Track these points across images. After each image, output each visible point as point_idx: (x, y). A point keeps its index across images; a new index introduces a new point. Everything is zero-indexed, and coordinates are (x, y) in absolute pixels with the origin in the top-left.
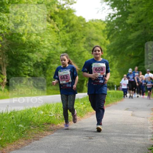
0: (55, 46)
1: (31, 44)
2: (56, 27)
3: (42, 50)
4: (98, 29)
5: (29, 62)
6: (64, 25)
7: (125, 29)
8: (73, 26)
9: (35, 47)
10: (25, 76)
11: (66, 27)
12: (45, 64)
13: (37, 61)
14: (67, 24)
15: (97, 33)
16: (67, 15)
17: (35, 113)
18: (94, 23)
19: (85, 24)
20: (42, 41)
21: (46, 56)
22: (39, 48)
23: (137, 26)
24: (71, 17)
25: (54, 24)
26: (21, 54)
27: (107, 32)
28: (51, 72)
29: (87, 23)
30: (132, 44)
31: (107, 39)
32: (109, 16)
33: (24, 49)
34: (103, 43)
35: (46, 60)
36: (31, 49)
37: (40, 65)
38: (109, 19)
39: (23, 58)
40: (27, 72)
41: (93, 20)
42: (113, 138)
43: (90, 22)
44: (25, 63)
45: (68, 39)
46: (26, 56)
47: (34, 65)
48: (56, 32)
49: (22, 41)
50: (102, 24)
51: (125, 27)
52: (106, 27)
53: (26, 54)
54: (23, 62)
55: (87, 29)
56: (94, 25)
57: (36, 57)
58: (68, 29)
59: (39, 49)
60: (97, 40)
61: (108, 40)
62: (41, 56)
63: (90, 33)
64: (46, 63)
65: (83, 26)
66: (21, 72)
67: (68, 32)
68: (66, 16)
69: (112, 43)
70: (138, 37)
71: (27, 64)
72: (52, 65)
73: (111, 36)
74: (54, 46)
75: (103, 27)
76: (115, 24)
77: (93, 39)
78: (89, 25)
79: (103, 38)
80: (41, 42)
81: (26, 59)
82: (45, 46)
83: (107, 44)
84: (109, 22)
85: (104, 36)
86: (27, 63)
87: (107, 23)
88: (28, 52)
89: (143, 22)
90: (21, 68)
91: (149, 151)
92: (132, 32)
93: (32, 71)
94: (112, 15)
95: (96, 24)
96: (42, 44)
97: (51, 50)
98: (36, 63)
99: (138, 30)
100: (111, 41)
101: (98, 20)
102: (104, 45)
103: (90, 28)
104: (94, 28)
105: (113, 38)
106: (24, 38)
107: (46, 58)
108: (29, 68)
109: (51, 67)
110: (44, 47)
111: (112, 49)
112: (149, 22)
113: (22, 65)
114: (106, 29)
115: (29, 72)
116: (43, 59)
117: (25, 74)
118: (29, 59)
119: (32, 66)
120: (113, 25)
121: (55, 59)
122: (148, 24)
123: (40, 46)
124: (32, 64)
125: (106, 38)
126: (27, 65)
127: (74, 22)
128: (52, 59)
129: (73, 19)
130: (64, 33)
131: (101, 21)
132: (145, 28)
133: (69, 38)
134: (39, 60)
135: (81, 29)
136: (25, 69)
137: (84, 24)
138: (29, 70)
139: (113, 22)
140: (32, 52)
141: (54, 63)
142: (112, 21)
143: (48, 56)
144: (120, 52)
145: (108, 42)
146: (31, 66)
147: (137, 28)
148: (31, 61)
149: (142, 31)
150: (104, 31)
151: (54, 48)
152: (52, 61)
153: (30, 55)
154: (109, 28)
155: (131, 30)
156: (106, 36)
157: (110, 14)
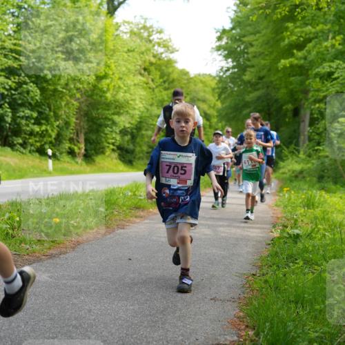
0: (149, 107)
1: (117, 104)
2: (151, 82)
3: (131, 112)
4: (206, 86)
5: (114, 128)
6: (161, 80)
7: (242, 87)
8: (173, 81)
9: (123, 107)
10: (107, 145)
11: (164, 82)
12: (134, 131)
13: (124, 126)
14: (165, 78)
15: (205, 91)
16: (166, 66)
17: (119, 194)
18: (201, 79)
19: (190, 80)
20: (132, 100)
21: (136, 121)
22: (127, 109)
23: (257, 84)
24: (170, 70)
25: (147, 78)
26: (104, 117)
27: (217, 90)
28: (142, 141)
29: (191, 78)
30: (250, 107)
31: (217, 100)
32: (221, 69)
33: (108, 110)
34: (212, 105)
35: (136, 126)
36: (118, 110)
37: (128, 131)
38: (221, 74)
39: (106, 122)
40: (111, 141)
41: (199, 75)
42: (221, 229)
43: (195, 77)
44: (108, 128)
45: (166, 99)
46: (110, 120)
47: (121, 132)
48: (150, 88)
49: (106, 99)
50: (212, 80)
51: (241, 85)
52: (217, 84)
53: (110, 117)
54: (106, 127)
55: (192, 86)
56: (201, 81)
57: (124, 121)
58: (166, 85)
59: (127, 111)
60: (204, 101)
61: (219, 101)
62: (130, 120)
63: (195, 91)
64: (136, 129)
65: (185, 82)
66: (103, 140)
67: (166, 89)
68: (164, 68)
69: (224, 106)
70: (259, 98)
71: (111, 130)
72: (144, 132)
73: (223, 96)
74: (147, 107)
75: (213, 84)
76: (229, 80)
77: (199, 100)
78: (195, 81)
79: (212, 99)
80: (131, 102)
81: (109, 123)
82: (136, 107)
83: (217, 107)
84: (221, 77)
85: (213, 96)
86: (111, 128)
87: (217, 78)
88: (114, 114)
89: (264, 80)
90: (102, 135)
91: (268, 247)
92: (250, 92)
93: (118, 139)
94: (225, 69)
95: (204, 80)
96: (131, 104)
97: (143, 112)
98: (123, 129)
99: (258, 90)
100: (222, 103)
101: (206, 75)
102: (213, 107)
103: (196, 85)
104: (201, 85)
105: (225, 98)
106: (108, 95)
107: (136, 123)
108: (114, 136)
109: (143, 135)
110: (135, 109)
111: (224, 113)
112: (273, 79)
113: (104, 130)
114: (216, 86)
115: (113, 141)
116: (132, 124)
117: (109, 143)
118: (114, 123)
119: (118, 132)
120: (225, 82)
121: (147, 124)
122: (272, 82)
123: (129, 107)
124: (118, 131)
125: (217, 98)
126: (112, 132)
127: (175, 76)
128: (144, 124)
129: (173, 72)
130: (162, 90)
131: (210, 75)
132: (268, 87)
133: (168, 97)
134: (127, 125)
135: (183, 86)
136: (108, 136)
137: (187, 80)
138: (113, 138)
139: (226, 78)
140: (118, 114)
141: (146, 130)
142: (224, 76)
143: (139, 120)
144: (234, 117)
145: (219, 105)
146: (116, 133)
147: (257, 87)
148: (116, 126)
149: (264, 91)
150: (213, 89)
151: (148, 110)
152: (144, 126)
153: (116, 118)
154: (220, 85)
155: (250, 89)
156: (217, 95)
157: (222, 68)
